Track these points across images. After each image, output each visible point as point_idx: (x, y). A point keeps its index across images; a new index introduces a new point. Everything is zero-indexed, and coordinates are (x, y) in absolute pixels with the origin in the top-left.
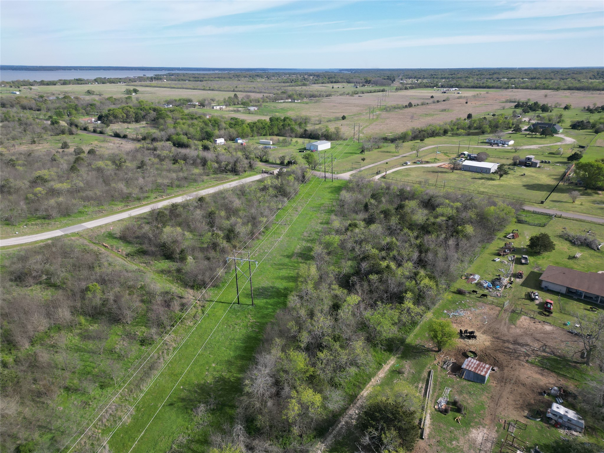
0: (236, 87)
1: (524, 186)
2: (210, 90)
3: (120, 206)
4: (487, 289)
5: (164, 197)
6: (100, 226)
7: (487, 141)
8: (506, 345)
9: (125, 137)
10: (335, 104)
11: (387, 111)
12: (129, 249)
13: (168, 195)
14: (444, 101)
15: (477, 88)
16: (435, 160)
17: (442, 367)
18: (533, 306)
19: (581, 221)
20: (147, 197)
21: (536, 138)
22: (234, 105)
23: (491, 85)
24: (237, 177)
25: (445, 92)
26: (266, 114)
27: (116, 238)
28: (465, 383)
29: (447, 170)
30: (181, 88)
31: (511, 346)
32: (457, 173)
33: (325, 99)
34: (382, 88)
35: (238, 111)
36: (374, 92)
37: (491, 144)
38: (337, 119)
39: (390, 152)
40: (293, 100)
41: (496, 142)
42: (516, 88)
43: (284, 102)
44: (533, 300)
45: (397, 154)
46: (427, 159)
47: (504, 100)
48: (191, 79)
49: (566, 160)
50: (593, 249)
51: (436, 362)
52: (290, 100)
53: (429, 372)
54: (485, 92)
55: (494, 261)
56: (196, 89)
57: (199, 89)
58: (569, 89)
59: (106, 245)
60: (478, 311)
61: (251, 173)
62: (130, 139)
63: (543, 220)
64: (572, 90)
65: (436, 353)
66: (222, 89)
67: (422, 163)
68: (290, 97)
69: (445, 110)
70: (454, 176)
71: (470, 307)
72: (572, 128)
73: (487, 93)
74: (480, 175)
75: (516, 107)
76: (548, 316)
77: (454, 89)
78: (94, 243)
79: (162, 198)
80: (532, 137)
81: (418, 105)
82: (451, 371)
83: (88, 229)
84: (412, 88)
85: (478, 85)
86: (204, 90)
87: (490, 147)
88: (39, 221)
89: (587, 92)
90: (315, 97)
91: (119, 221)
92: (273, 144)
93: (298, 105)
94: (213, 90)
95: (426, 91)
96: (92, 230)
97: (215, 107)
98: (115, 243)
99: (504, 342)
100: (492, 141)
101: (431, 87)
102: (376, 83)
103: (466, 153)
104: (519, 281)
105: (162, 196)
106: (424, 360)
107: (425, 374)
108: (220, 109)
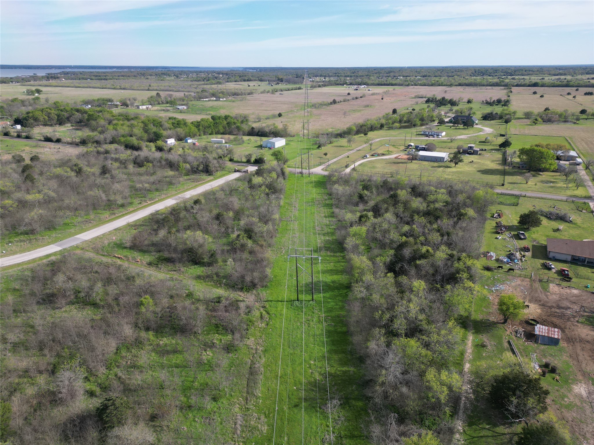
0: (150, 86)
1: (479, 171)
2: (121, 89)
3: (106, 214)
4: (508, 264)
5: (149, 202)
6: (98, 237)
7: (422, 133)
8: (553, 310)
9: (58, 141)
10: (263, 102)
11: (316, 108)
12: (148, 258)
13: (151, 199)
14: (361, 97)
15: (382, 85)
16: (389, 153)
17: (516, 336)
18: (552, 274)
19: (542, 198)
20: (131, 203)
21: (459, 129)
22: (159, 104)
23: (394, 82)
24: (211, 177)
25: (357, 90)
26: (199, 112)
27: (126, 248)
28: (543, 347)
29: (406, 161)
30: (87, 87)
31: (558, 311)
32: (416, 163)
33: (248, 97)
34: (298, 86)
35: (168, 110)
36: (292, 90)
37: (427, 136)
38: (274, 116)
39: (343, 147)
40: (218, 99)
41: (430, 133)
42: (416, 85)
43: (209, 101)
44: (550, 269)
45: (351, 148)
46: (380, 151)
47: (413, 96)
48: (93, 78)
49: (498, 148)
50: (566, 221)
51: (508, 333)
52: (215, 99)
53: (509, 342)
54: (392, 89)
55: (497, 238)
56: (106, 88)
57: (109, 88)
58: (460, 85)
59: (119, 256)
60: (513, 284)
61: (224, 172)
62: (65, 143)
63: (513, 200)
64: (463, 86)
65: (503, 325)
66: (135, 88)
67: (379, 155)
68: (213, 95)
69: (368, 106)
70: (414, 165)
71: (504, 281)
72: (483, 120)
73: (394, 90)
74: (436, 164)
75: (427, 102)
76: (569, 281)
77: (363, 86)
78: (104, 256)
79: (147, 204)
80: (456, 129)
81: (341, 101)
82: (526, 338)
83: (86, 241)
84: (324, 86)
85: (383, 83)
86: (114, 89)
87: (427, 138)
88: (22, 237)
89: (475, 88)
90: (238, 95)
91: (115, 230)
92: (226, 143)
93: (226, 103)
94: (124, 89)
95: (339, 89)
96: (90, 242)
97: (140, 107)
98: (126, 253)
99: (551, 307)
100: (427, 133)
101: (341, 85)
102: (288, 82)
103: (412, 144)
104: (528, 254)
105: (145, 201)
106: (496, 332)
107: (506, 345)
108: (147, 108)
